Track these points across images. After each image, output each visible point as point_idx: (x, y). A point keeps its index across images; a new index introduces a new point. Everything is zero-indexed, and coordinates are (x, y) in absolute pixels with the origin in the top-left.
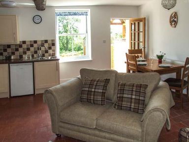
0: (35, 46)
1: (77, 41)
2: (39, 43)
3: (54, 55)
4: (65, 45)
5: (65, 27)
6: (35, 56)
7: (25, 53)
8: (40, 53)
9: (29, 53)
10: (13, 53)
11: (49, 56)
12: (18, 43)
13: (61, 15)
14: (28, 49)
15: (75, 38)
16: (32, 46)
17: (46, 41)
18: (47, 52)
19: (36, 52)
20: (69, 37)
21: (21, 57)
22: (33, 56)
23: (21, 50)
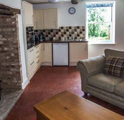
0: (70, 30)
1: (102, 28)
2: (73, 29)
3: (83, 38)
4: (92, 31)
5: (92, 16)
6: (70, 38)
7: (62, 36)
8: (73, 36)
9: (65, 36)
10: (55, 36)
11: (81, 38)
12: (58, 28)
13: (90, 7)
14: (65, 33)
15: (101, 26)
16: (68, 30)
17: (78, 27)
18: (78, 35)
19: (70, 35)
20: (95, 25)
21: (60, 38)
22: (68, 38)
23: (60, 33)
